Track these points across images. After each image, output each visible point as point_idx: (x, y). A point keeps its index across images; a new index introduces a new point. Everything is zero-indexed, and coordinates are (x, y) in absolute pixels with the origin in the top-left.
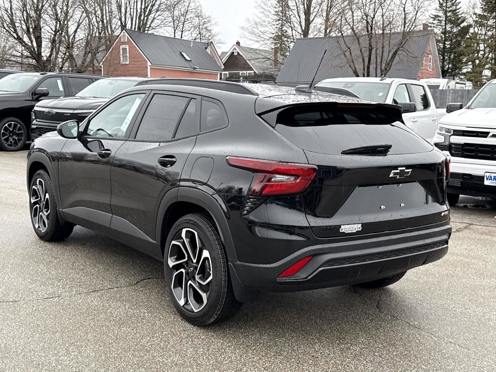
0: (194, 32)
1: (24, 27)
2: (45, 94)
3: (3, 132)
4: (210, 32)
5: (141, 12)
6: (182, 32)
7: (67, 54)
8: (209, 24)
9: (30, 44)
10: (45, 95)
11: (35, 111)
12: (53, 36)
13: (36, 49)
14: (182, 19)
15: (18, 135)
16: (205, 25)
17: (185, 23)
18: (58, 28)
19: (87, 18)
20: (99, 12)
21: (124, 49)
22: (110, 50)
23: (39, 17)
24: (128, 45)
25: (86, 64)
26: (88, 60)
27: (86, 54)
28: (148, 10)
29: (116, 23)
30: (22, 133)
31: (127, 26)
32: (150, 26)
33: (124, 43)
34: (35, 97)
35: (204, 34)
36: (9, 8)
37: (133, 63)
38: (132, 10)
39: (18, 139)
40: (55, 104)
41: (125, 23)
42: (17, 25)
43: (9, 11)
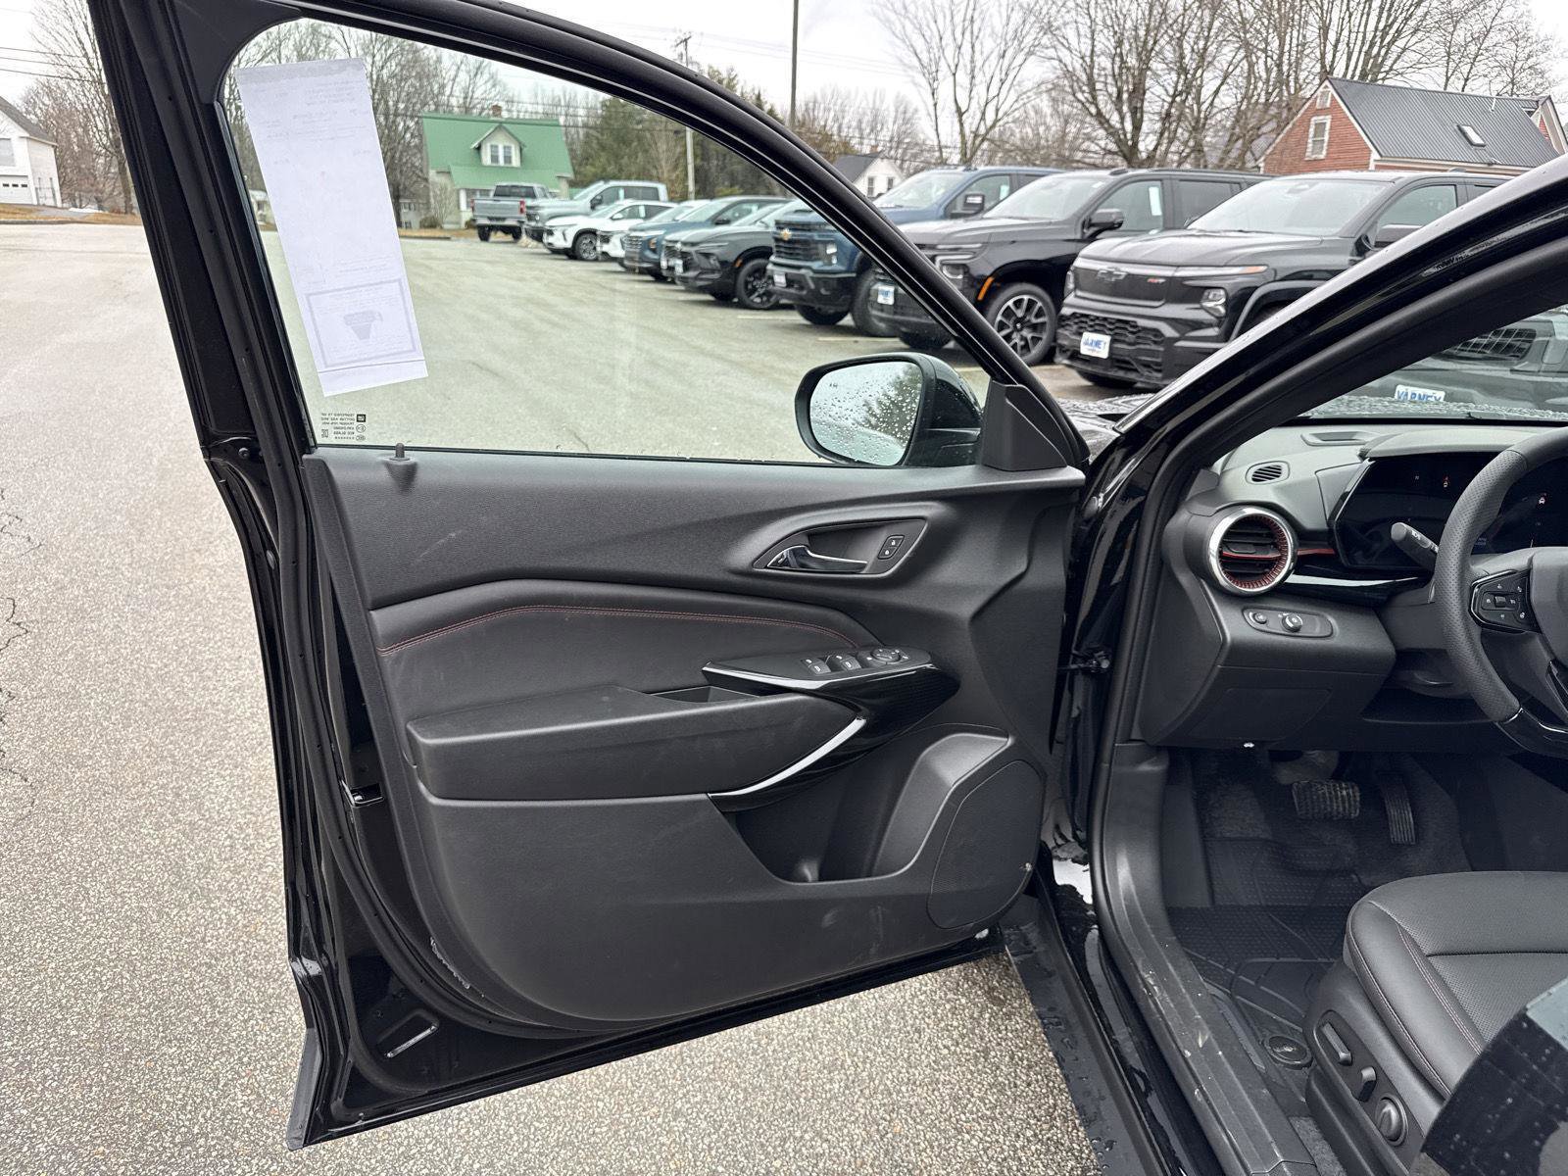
0: (1499, 79)
1: (1113, 90)
2: (1113, 223)
3: (1001, 322)
4: (1542, 77)
5: (1375, 36)
6: (1466, 80)
7: (1191, 143)
8: (1542, 58)
9: (1118, 126)
10: (1112, 227)
11: (1077, 271)
12: (1166, 106)
13: (1129, 136)
14: (1473, 48)
15: (1034, 327)
16: (1531, 62)
17: (1479, 58)
18: (1180, 88)
19: (1245, 61)
20: (1275, 44)
21: (1320, 126)
22: (1288, 128)
23: (1144, 67)
24: (1329, 117)
25: (1228, 162)
26: (1234, 154)
27: (1231, 141)
28: (1392, 31)
29: (1310, 66)
30: (1044, 324)
31: (1335, 72)
32: (1391, 69)
33: (1322, 111)
34: (1089, 232)
35: (1525, 81)
36: (1088, 53)
37: (1335, 156)
38: (1353, 36)
39: (1033, 338)
40: (1125, 253)
41: (1331, 66)
42: (1098, 86)
43: (1088, 60)
